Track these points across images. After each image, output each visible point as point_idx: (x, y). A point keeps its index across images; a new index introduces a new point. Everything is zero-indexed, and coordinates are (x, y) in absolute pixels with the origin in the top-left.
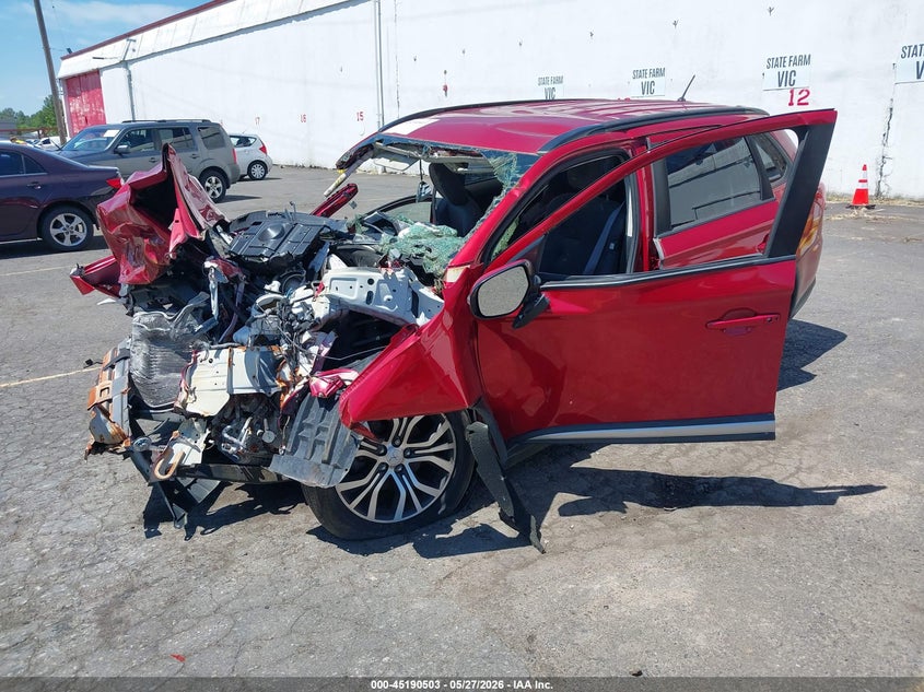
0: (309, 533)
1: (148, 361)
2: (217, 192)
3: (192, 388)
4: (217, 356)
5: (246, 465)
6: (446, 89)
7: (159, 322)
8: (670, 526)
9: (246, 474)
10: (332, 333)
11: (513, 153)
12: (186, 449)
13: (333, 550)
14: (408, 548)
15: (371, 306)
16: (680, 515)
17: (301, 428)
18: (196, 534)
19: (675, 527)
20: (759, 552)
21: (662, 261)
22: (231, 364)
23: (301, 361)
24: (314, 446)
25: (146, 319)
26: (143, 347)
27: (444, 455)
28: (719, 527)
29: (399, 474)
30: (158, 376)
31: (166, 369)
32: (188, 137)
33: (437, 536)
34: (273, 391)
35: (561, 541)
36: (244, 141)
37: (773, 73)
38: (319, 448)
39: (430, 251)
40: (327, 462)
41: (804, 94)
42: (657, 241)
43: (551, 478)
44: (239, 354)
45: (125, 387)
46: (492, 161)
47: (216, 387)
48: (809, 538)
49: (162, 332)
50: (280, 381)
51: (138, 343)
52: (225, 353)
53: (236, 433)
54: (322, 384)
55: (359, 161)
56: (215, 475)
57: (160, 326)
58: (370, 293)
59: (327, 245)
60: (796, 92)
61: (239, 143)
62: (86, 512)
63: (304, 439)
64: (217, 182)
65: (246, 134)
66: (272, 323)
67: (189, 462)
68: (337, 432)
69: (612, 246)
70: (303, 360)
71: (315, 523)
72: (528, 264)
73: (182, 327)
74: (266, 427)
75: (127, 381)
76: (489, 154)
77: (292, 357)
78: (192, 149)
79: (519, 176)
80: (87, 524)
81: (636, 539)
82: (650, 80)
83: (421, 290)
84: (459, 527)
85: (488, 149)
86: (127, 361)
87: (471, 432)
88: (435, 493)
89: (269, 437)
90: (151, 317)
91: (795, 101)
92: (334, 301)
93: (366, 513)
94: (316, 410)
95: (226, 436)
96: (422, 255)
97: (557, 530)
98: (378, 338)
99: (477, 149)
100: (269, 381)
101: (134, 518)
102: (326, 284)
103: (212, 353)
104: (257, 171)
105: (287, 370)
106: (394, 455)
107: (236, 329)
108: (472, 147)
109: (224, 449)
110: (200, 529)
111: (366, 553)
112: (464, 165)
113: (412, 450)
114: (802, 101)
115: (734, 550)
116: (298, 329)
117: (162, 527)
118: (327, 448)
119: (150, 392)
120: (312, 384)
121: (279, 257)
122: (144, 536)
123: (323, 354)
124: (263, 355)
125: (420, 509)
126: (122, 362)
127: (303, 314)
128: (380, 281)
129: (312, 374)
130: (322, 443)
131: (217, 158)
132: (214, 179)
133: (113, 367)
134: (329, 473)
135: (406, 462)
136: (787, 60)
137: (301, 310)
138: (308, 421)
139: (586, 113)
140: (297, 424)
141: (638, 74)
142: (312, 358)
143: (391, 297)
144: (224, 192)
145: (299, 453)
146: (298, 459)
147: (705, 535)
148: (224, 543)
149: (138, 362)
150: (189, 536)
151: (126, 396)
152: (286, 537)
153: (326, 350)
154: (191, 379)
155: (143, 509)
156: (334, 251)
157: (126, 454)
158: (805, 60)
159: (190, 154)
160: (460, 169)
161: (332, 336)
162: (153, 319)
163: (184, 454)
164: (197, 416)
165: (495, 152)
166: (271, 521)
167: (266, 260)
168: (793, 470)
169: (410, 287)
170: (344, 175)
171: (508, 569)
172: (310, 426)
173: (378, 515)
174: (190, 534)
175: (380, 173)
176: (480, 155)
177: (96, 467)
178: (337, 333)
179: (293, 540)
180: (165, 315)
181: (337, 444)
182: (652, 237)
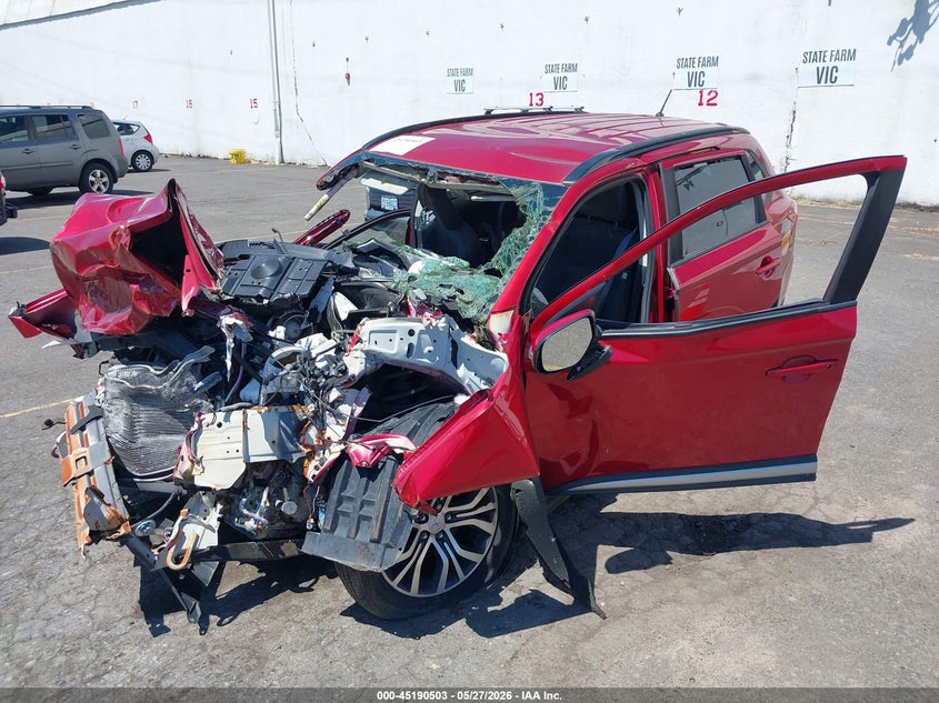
0: (343, 614)
1: (131, 423)
2: (102, 187)
3: (199, 457)
4: (227, 419)
5: (263, 540)
6: (348, 77)
7: (143, 379)
8: (719, 574)
9: (264, 550)
10: (365, 390)
11: (537, 182)
12: (199, 530)
13: (378, 634)
14: (460, 625)
15: (411, 360)
16: (722, 560)
17: (340, 502)
18: (211, 626)
19: (723, 575)
20: (817, 601)
21: (678, 292)
22: (245, 429)
23: (327, 421)
24: (359, 523)
25: (126, 374)
26: (123, 406)
27: (486, 517)
28: (767, 572)
29: (441, 541)
30: (143, 439)
31: (152, 431)
32: (67, 123)
33: (490, 609)
34: (295, 457)
35: (618, 602)
36: (126, 128)
37: (683, 74)
38: (364, 524)
39: (462, 292)
40: (377, 541)
41: (713, 95)
42: (671, 271)
43: (581, 526)
44: (255, 417)
45: (108, 456)
46: (513, 191)
47: (228, 456)
48: (856, 579)
49: (151, 390)
50: (306, 446)
51: (115, 402)
52: (237, 416)
53: (253, 506)
54: (361, 450)
55: (342, 181)
56: (233, 556)
57: (146, 382)
58: (410, 346)
59: (331, 282)
60: (705, 93)
61: (119, 129)
62: (68, 606)
63: (345, 514)
64: (102, 176)
65: (128, 120)
66: (290, 378)
67: (204, 545)
68: (386, 506)
69: (625, 276)
70: (330, 420)
71: (347, 599)
72: (593, 314)
73: (180, 386)
74: (287, 498)
75: (107, 448)
76: (509, 183)
77: (318, 419)
78: (72, 139)
79: (550, 209)
80: (74, 622)
81: (690, 593)
82: (562, 75)
83: (463, 339)
84: (508, 596)
85: (506, 177)
86: (100, 421)
87: (518, 491)
88: (476, 558)
89: (289, 508)
90: (134, 371)
91: (704, 101)
92: (370, 355)
93: (409, 589)
94: (356, 480)
95: (245, 512)
96: (454, 297)
97: (609, 589)
98: (413, 392)
99: (495, 177)
100: (290, 446)
101: (129, 610)
102: (365, 338)
103: (220, 416)
104: (143, 162)
105: (313, 432)
106: (435, 523)
107: (242, 386)
108: (487, 174)
109: (238, 525)
110: (214, 619)
111: (416, 635)
112: (477, 193)
113: (453, 514)
114: (711, 102)
115: (792, 599)
116: (324, 387)
117: (168, 620)
118: (376, 525)
119: (135, 459)
120: (351, 451)
121: (283, 299)
122: (148, 633)
123: (356, 415)
124: (282, 416)
125: (462, 577)
126: (94, 423)
127: (327, 368)
128: (421, 332)
129: (346, 438)
130: (368, 519)
131: (101, 148)
132: (98, 172)
133: (83, 429)
134: (380, 554)
135: (447, 528)
136: (696, 61)
137: (325, 363)
138: (348, 493)
139: (584, 133)
140: (334, 496)
141: (550, 69)
142: (344, 419)
143: (431, 348)
144: (111, 186)
145: (341, 531)
146: (340, 538)
147: (757, 583)
148: (250, 634)
149: (117, 422)
150: (204, 629)
151: (110, 467)
152: (319, 621)
153: (359, 410)
154: (195, 447)
155: (137, 596)
156: (339, 288)
157: (123, 540)
158: (713, 62)
159: (72, 143)
160: (474, 198)
161: (365, 393)
162: (135, 374)
163: (198, 537)
164: (206, 490)
165: (515, 181)
166: (294, 602)
167: (266, 302)
168: (812, 502)
169: (450, 335)
170: (326, 197)
171: (575, 642)
172: (350, 499)
173: (422, 588)
174: (204, 626)
175: (277, 163)
176: (498, 183)
177: (60, 544)
178: (371, 389)
179: (328, 624)
180: (152, 370)
181: (388, 520)
182: (666, 266)
